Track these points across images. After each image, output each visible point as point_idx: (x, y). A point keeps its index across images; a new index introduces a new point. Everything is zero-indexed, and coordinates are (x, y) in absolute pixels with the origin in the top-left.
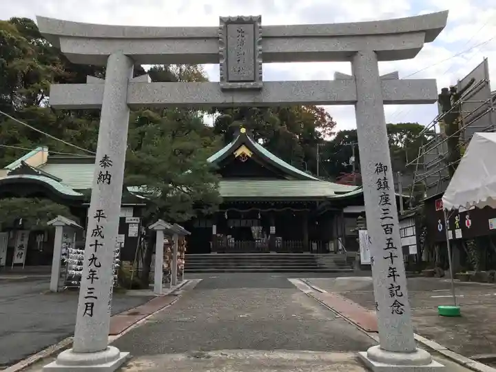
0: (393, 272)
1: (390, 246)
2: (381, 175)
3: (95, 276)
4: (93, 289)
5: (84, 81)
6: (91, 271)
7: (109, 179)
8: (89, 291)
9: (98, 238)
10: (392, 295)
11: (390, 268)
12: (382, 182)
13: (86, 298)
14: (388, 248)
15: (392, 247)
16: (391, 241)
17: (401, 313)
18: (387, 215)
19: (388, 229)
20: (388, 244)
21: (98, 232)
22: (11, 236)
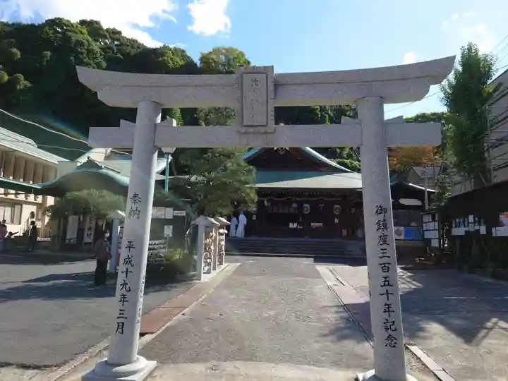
0: (388, 308)
1: (387, 283)
2: (381, 217)
3: (125, 300)
4: (123, 310)
5: (118, 125)
6: (122, 295)
7: (138, 214)
8: (121, 312)
9: (129, 266)
10: (387, 329)
11: (386, 305)
12: (381, 223)
13: (118, 318)
14: (385, 285)
15: (389, 285)
16: (387, 279)
17: (394, 346)
18: (385, 255)
19: (385, 268)
20: (385, 281)
21: (128, 261)
22: (82, 219)
